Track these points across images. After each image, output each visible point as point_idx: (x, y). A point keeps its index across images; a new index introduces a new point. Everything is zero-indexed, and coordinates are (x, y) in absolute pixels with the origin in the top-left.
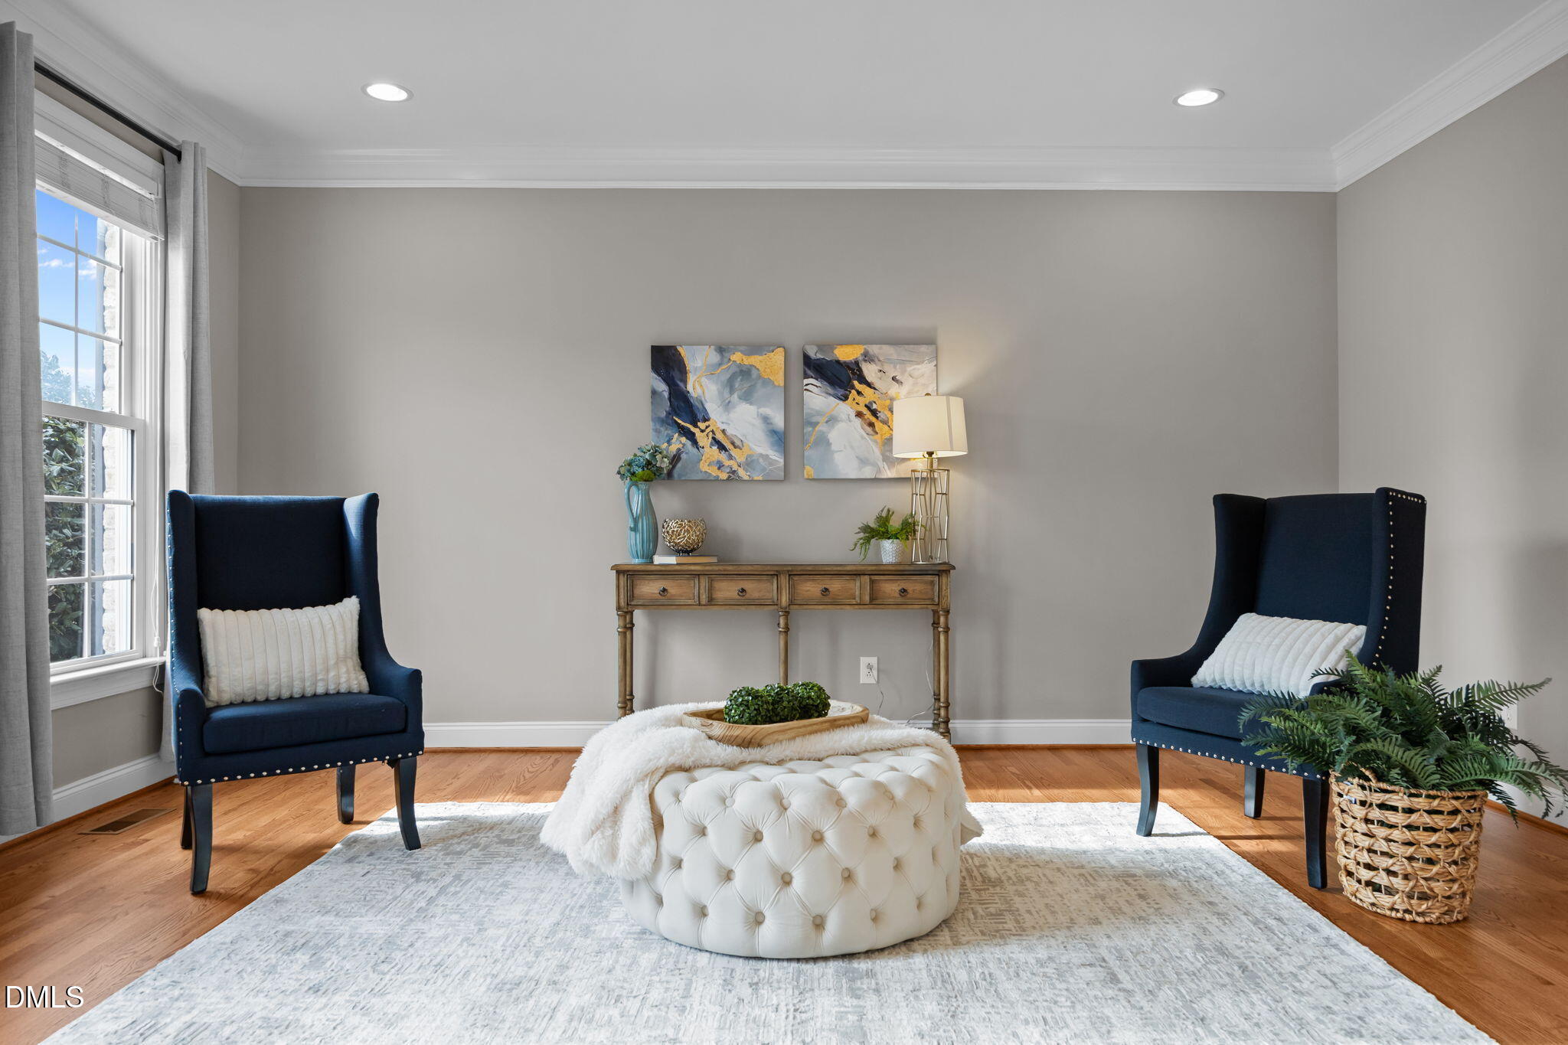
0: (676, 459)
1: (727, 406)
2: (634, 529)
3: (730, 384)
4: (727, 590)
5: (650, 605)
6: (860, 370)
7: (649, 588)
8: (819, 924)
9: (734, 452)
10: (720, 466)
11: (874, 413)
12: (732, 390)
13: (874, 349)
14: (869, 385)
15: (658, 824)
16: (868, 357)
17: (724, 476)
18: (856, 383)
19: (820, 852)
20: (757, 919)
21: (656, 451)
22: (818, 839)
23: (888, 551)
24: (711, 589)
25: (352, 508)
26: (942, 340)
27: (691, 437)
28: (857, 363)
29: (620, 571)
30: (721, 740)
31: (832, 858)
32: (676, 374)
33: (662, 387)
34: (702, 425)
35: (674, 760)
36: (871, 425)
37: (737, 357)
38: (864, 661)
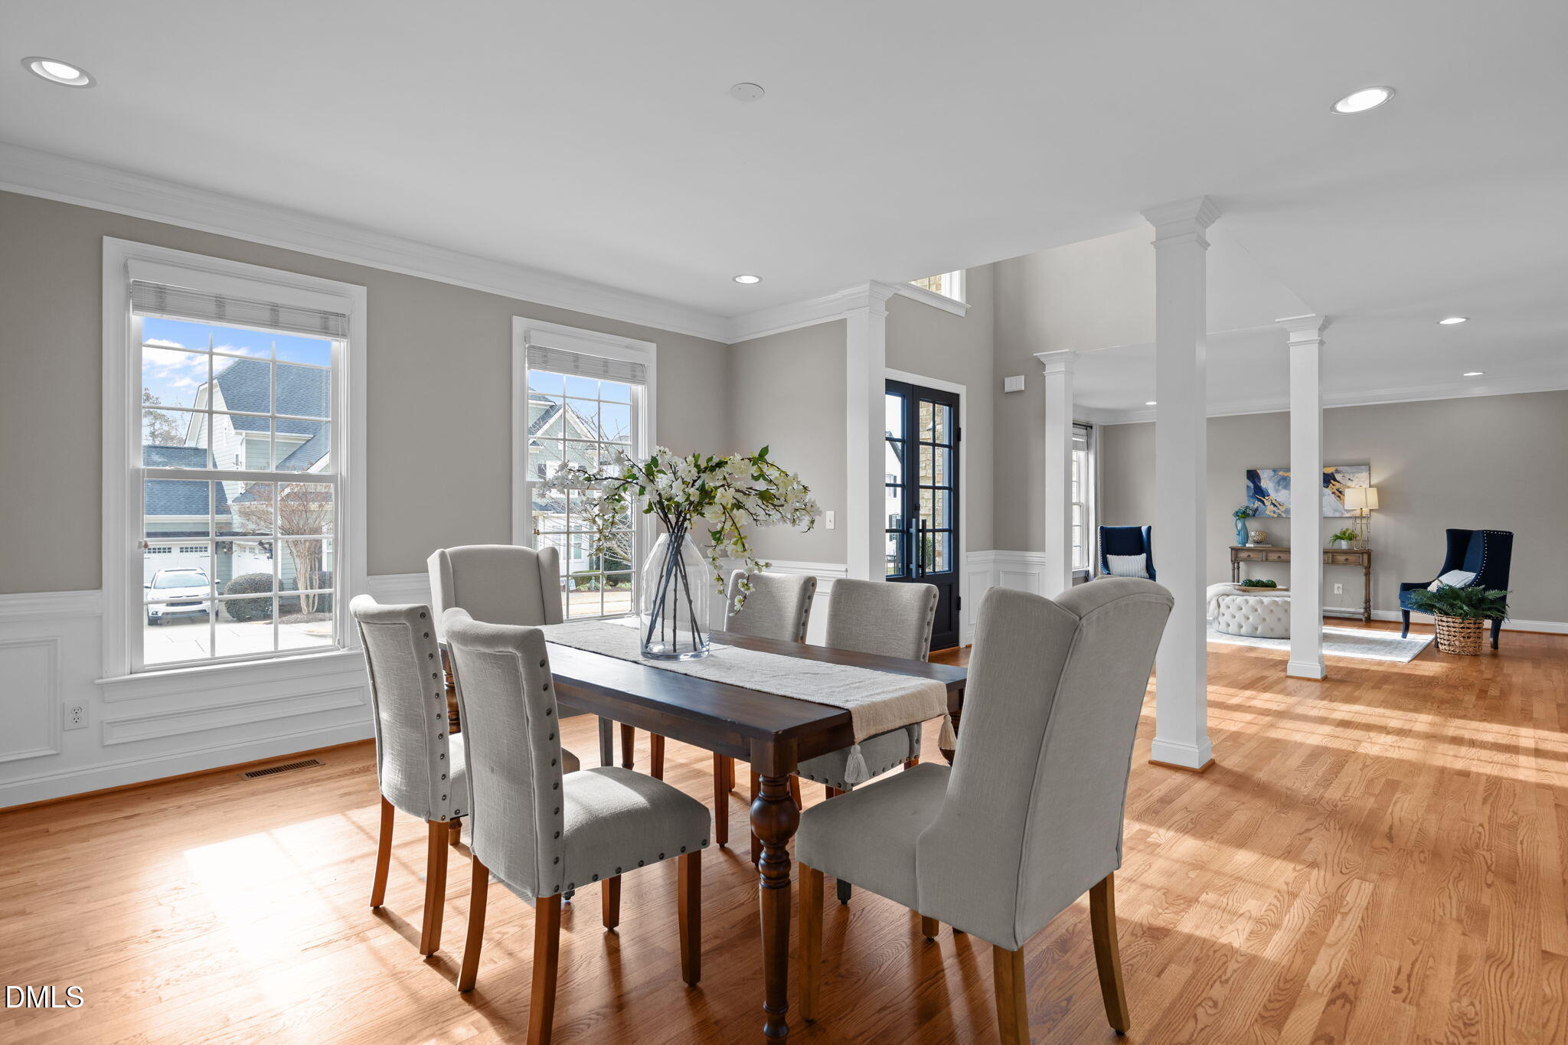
0: (1257, 510)
1: (1277, 491)
2: (1239, 534)
3: (1278, 483)
4: (1273, 556)
5: (1244, 560)
6: (1334, 476)
7: (1244, 555)
8: (1256, 629)
9: (1280, 507)
10: (1274, 512)
11: (1340, 492)
12: (1279, 486)
13: (1340, 468)
14: (1338, 482)
15: (1219, 606)
16: (1337, 471)
17: (1276, 516)
18: (1332, 481)
19: (1257, 613)
20: (1241, 627)
21: (1247, 507)
22: (1256, 610)
23: (1344, 545)
24: (1266, 556)
25: (1144, 529)
26: (1372, 464)
27: (1263, 502)
28: (1332, 474)
29: (1232, 549)
30: (1238, 590)
31: (1259, 615)
32: (1256, 480)
33: (1251, 485)
34: (1267, 498)
35: (1224, 592)
36: (1339, 497)
37: (1281, 473)
38: (1336, 586)
